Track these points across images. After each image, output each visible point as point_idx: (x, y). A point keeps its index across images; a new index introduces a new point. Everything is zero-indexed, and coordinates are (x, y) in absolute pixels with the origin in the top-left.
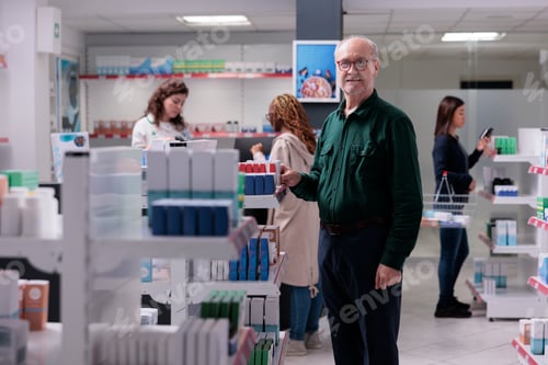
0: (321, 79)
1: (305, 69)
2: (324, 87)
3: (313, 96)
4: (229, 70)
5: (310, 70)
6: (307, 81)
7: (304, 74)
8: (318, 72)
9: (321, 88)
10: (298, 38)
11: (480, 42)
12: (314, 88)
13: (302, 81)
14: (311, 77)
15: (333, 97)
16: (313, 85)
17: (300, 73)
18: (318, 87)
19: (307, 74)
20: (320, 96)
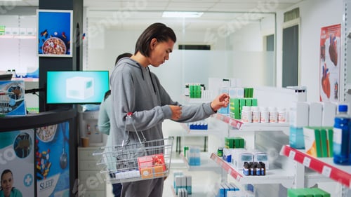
0: (58, 39)
1: (46, 31)
2: (60, 45)
3: (52, 52)
4: (8, 33)
5: (50, 32)
6: (47, 41)
7: (45, 35)
8: (56, 34)
9: (58, 46)
10: (40, 8)
11: (187, 19)
12: (53, 46)
13: (43, 41)
14: (50, 38)
15: (68, 53)
16: (52, 44)
17: (42, 34)
18: (55, 46)
19: (47, 35)
20: (57, 53)
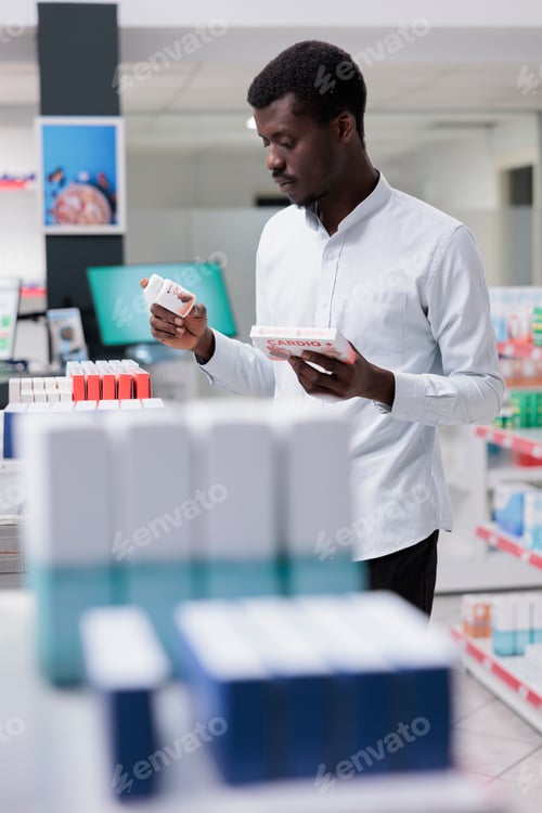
0: (89, 190)
1: (59, 171)
2: (94, 204)
3: (75, 222)
5: (68, 173)
6: (64, 194)
7: (57, 179)
8: (84, 176)
9: (89, 207)
12: (78, 206)
13: (54, 194)
14: (70, 187)
15: (113, 222)
16: (74, 202)
17: (50, 178)
18: (83, 205)
19: (62, 181)
20: (88, 223)
